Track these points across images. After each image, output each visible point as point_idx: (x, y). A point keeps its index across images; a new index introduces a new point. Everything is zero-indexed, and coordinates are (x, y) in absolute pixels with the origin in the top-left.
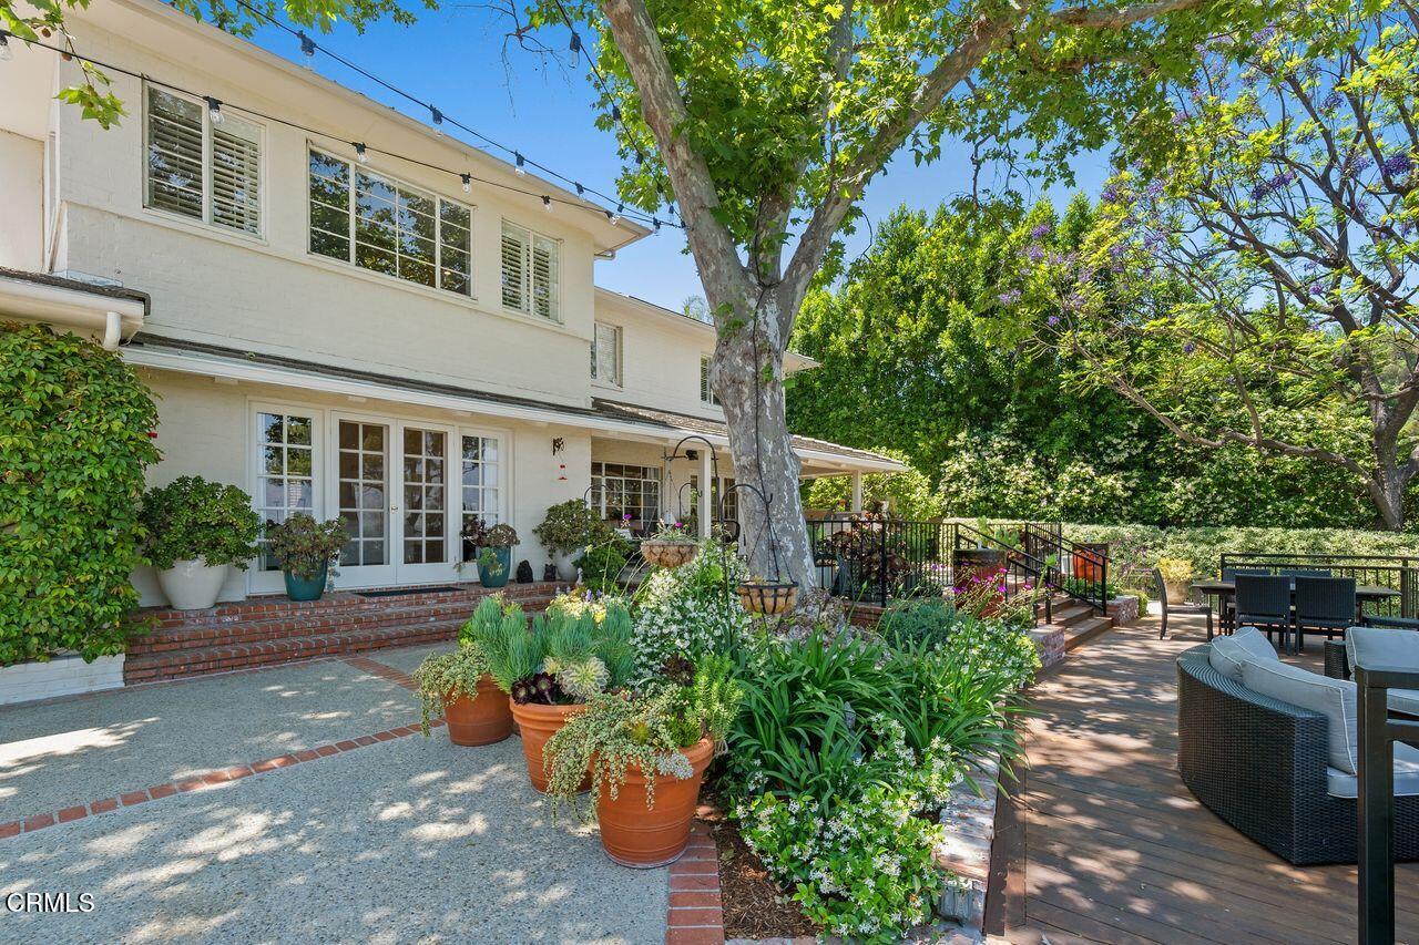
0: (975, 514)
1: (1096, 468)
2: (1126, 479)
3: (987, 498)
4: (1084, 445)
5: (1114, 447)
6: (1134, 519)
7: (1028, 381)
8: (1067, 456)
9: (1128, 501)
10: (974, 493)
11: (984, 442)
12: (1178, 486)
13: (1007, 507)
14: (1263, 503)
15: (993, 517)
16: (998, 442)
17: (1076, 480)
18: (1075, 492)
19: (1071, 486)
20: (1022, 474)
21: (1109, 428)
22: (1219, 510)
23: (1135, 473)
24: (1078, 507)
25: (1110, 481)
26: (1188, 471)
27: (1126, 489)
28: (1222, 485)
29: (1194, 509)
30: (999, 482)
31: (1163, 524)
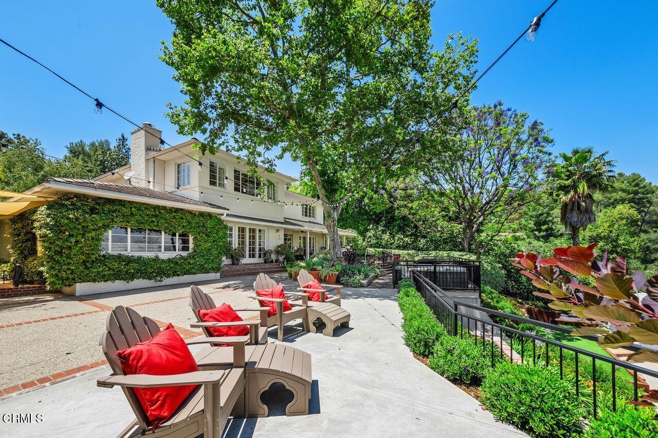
0: (375, 247)
1: (404, 236)
2: (411, 239)
3: (378, 243)
4: (401, 229)
5: (408, 230)
6: (413, 249)
7: (387, 212)
8: (397, 233)
9: (411, 244)
10: (375, 241)
11: (377, 228)
12: (422, 241)
13: (383, 245)
14: (440, 245)
15: (379, 248)
16: (380, 228)
17: (399, 239)
18: (399, 242)
19: (398, 240)
20: (386, 237)
21: (406, 225)
22: (430, 247)
23: (413, 237)
24: (400, 246)
25: (407, 239)
26: (424, 237)
27: (411, 241)
28: (432, 241)
29: (425, 247)
30: (380, 239)
31: (419, 250)
